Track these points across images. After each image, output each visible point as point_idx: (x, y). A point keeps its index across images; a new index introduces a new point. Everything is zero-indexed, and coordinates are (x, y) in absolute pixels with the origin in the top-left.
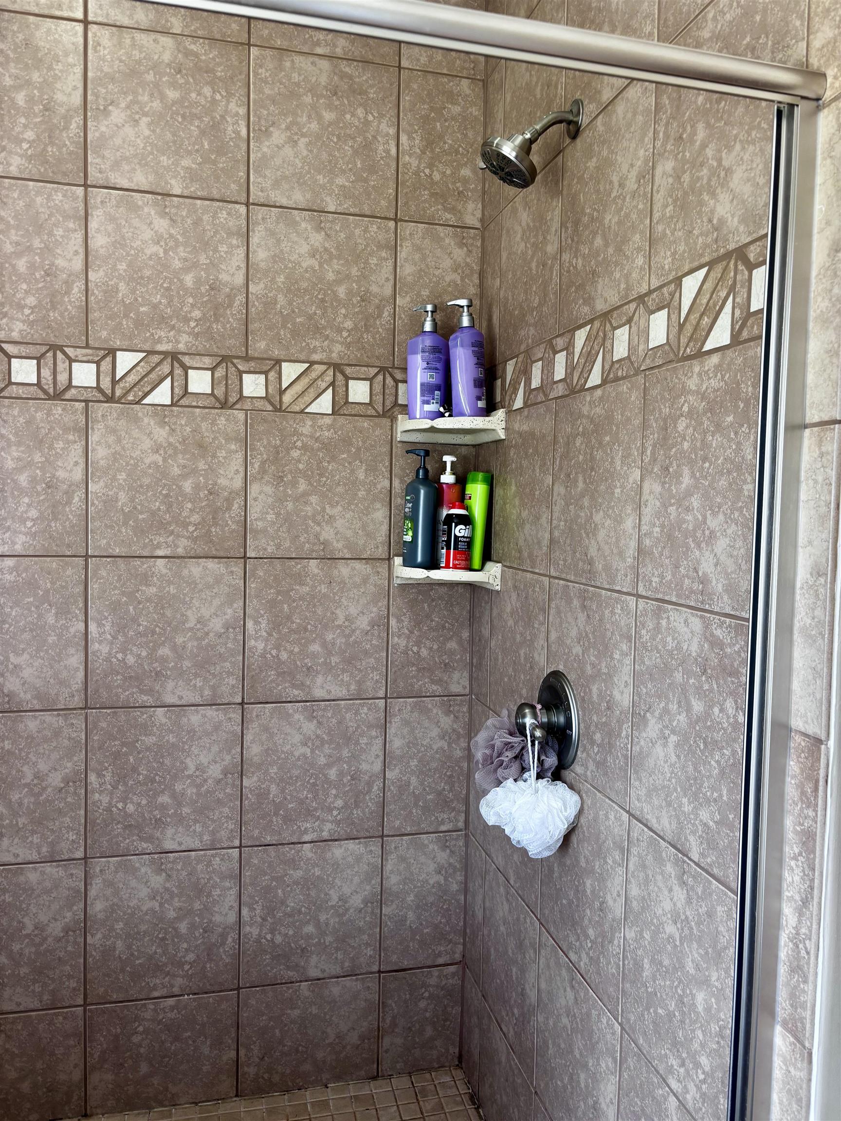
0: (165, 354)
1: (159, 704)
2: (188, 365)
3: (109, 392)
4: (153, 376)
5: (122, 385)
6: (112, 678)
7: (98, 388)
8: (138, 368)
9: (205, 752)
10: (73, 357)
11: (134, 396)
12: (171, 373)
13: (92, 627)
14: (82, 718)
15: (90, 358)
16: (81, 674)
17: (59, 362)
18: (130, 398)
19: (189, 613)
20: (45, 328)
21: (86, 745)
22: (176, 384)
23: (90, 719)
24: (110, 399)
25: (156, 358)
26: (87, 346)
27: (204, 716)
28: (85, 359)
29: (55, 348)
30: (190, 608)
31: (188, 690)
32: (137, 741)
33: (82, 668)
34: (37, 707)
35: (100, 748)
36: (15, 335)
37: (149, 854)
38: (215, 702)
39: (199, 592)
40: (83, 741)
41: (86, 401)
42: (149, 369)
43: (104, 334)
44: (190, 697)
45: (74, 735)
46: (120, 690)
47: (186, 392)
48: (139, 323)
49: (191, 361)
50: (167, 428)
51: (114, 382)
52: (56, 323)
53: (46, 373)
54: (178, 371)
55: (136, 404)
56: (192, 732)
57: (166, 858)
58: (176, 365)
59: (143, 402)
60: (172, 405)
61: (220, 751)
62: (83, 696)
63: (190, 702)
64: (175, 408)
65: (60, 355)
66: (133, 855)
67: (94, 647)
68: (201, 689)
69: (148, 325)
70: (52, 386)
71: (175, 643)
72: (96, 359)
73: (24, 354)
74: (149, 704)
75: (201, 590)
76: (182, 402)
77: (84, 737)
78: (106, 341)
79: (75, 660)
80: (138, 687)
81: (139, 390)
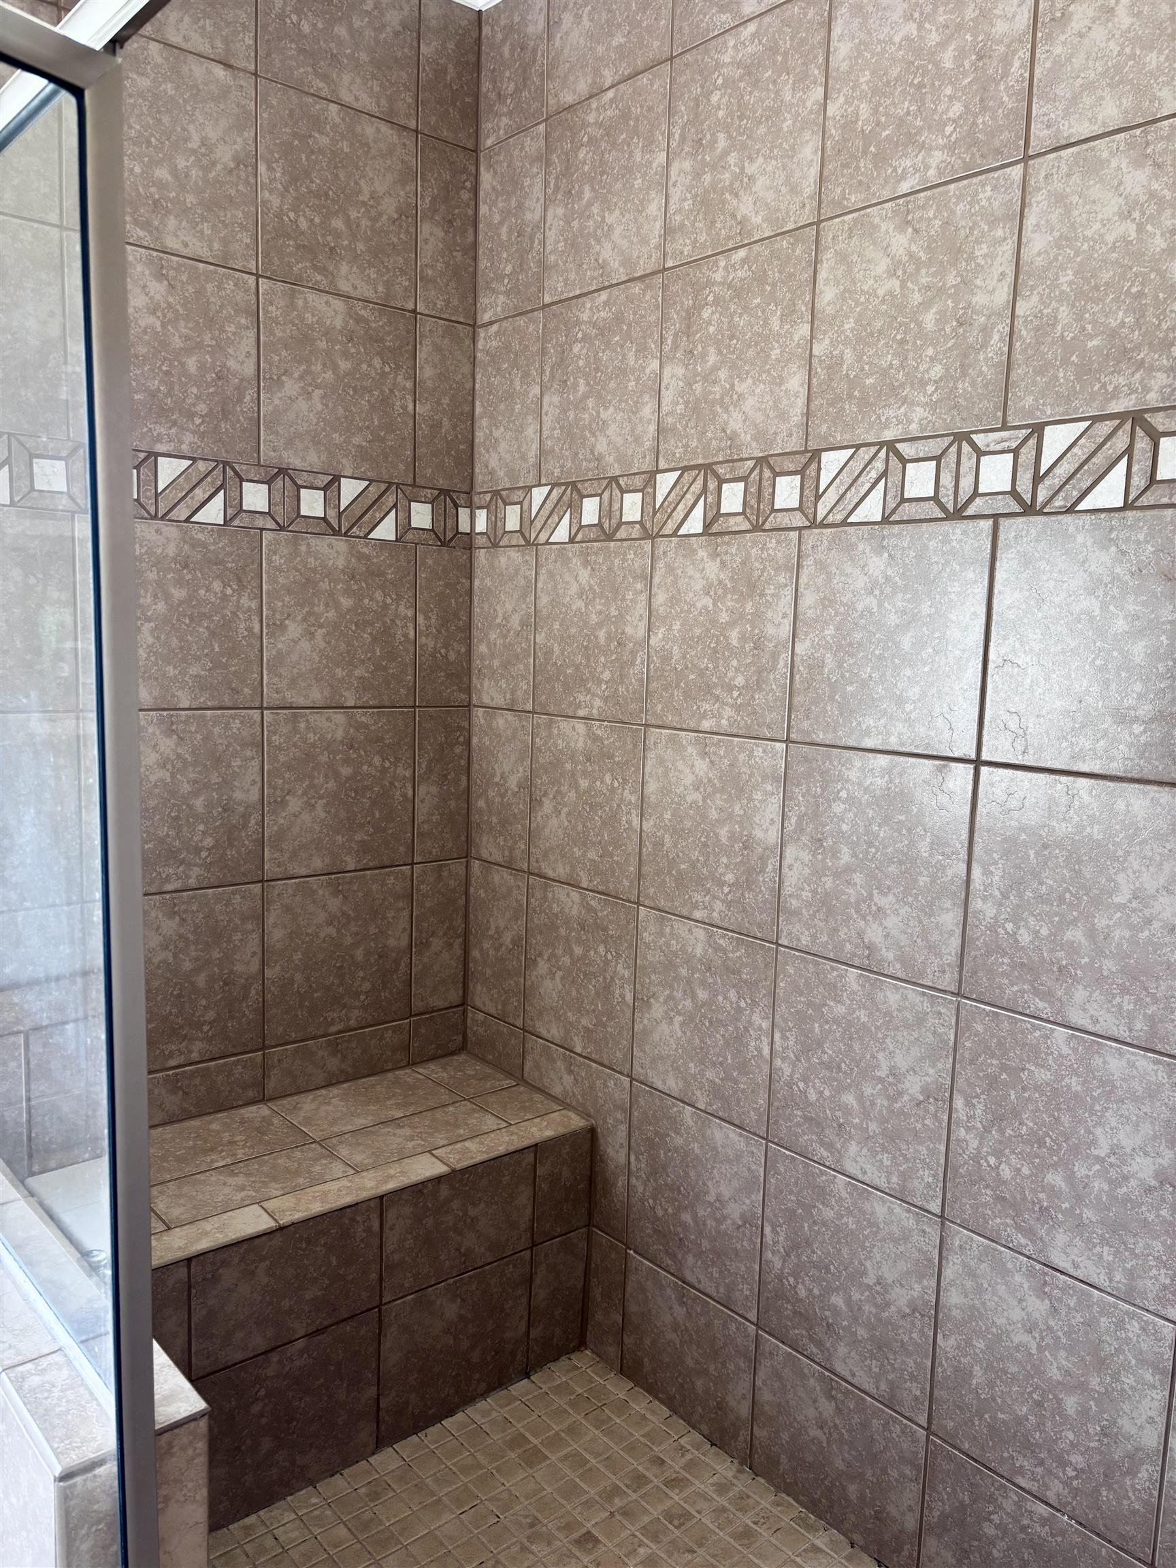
0: (1122, 416)
1: (1059, 1020)
2: (1161, 429)
3: (1027, 498)
4: (1098, 460)
5: (1048, 482)
6: (996, 959)
7: (1014, 493)
8: (1075, 450)
9: (1128, 1128)
10: (983, 448)
11: (1065, 499)
12: (1129, 451)
13: (977, 872)
14: (954, 1007)
15: (1005, 445)
16: (955, 942)
17: (964, 459)
18: (1058, 503)
19: (1120, 878)
20: (951, 409)
21: (955, 1050)
22: (1135, 468)
23: (963, 1013)
24: (1029, 509)
25: (1105, 428)
26: (1005, 427)
27: (1132, 1065)
28: (998, 447)
29: (962, 437)
30: (1124, 870)
31: (1108, 1011)
32: (1023, 1070)
33: (958, 931)
34: (899, 975)
35: (972, 1062)
36: (914, 429)
37: (1028, 1257)
38: (1152, 1046)
39: (1140, 844)
40: (951, 1043)
41: (996, 517)
42: (1094, 447)
43: (1029, 401)
44: (1109, 1024)
45: (941, 1030)
46: (1006, 982)
47: (1152, 480)
48: (1084, 371)
49: (1167, 421)
50: (1113, 549)
51: (1037, 479)
52: (965, 399)
53: (947, 479)
54: (1143, 444)
55: (1066, 512)
56: (1108, 1084)
57: (1053, 1277)
58: (1139, 432)
59: (1079, 508)
60: (1127, 506)
61: (1155, 1138)
62: (956, 975)
63: (1109, 1033)
64: (1129, 514)
65: (966, 447)
66: (1004, 1246)
67: (977, 904)
68: (1131, 1017)
69: (1099, 371)
70: (952, 497)
71: (1094, 925)
72: (1014, 445)
73: (921, 455)
74: (1045, 1016)
75: (1145, 842)
76: (1144, 501)
77: (952, 1037)
78: (1030, 413)
79: (950, 918)
80: (1031, 983)
81: (1074, 488)
